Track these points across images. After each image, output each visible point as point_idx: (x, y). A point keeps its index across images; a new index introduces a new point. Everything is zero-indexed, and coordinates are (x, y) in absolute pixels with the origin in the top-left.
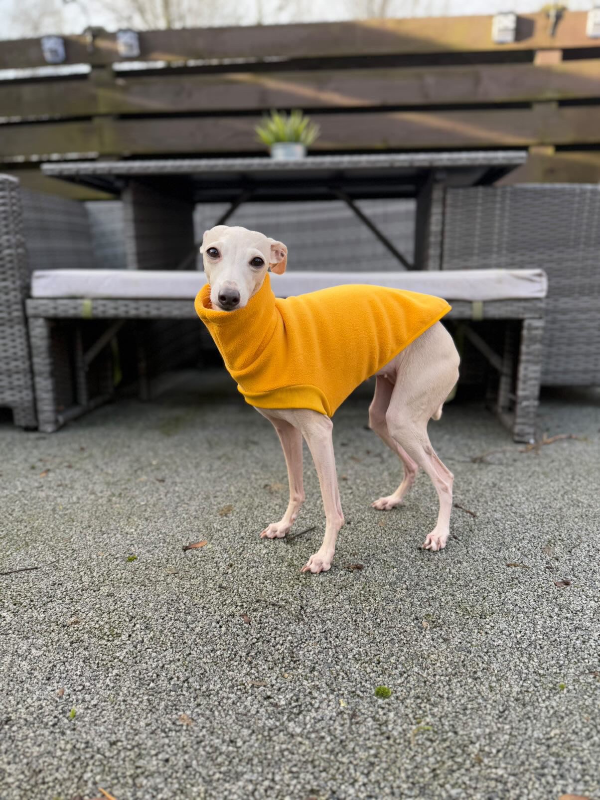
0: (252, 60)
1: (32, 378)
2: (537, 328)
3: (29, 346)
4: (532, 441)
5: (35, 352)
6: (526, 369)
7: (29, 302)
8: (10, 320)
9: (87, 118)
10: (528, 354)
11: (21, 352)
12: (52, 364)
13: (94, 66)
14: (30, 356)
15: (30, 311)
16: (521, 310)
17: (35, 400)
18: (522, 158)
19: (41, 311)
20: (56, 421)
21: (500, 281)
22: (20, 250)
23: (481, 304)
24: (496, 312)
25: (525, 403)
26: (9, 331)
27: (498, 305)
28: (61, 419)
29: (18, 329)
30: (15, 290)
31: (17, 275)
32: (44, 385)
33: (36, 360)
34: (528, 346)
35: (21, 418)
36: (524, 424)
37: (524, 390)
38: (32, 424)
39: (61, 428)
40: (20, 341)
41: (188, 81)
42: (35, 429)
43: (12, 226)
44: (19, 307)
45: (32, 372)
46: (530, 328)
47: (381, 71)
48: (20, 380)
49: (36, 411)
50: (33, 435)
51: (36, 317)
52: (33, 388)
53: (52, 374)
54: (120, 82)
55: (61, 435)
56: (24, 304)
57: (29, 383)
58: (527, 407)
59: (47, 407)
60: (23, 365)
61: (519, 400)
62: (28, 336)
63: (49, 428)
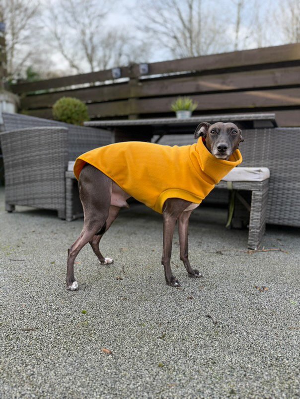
0: (189, 72)
1: (65, 200)
2: (258, 195)
3: (65, 189)
4: (256, 249)
5: (67, 191)
6: (253, 214)
7: (67, 173)
8: (60, 179)
9: (126, 99)
10: (254, 207)
11: (63, 191)
12: (72, 196)
13: (131, 78)
14: (65, 192)
15: (67, 176)
16: (250, 187)
17: (65, 209)
18: (273, 116)
19: (70, 176)
20: (72, 217)
21: (239, 173)
22: (66, 154)
23: (231, 183)
24: (238, 187)
25: (252, 230)
26: (59, 182)
27: (239, 183)
28: (74, 217)
29: (62, 182)
30: (62, 168)
31: (64, 162)
32: (69, 203)
33: (67, 194)
34: (254, 203)
35: (60, 215)
36: (252, 240)
37: (252, 224)
38: (64, 217)
39: (73, 220)
40: (62, 187)
41: (166, 82)
42: (64, 219)
43: (63, 145)
44: (63, 174)
45: (65, 198)
46: (255, 195)
47: (253, 72)
48: (61, 201)
49: (65, 213)
50: (63, 222)
51: (69, 178)
52: (65, 204)
53: (72, 200)
54: (140, 84)
55: (73, 223)
56: (65, 173)
57: (64, 202)
58: (254, 232)
59: (69, 212)
60: (62, 195)
61: (250, 229)
62: (65, 185)
63: (69, 220)
